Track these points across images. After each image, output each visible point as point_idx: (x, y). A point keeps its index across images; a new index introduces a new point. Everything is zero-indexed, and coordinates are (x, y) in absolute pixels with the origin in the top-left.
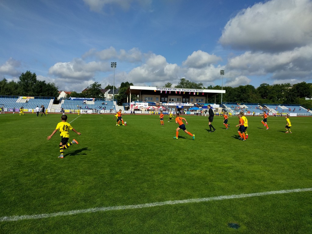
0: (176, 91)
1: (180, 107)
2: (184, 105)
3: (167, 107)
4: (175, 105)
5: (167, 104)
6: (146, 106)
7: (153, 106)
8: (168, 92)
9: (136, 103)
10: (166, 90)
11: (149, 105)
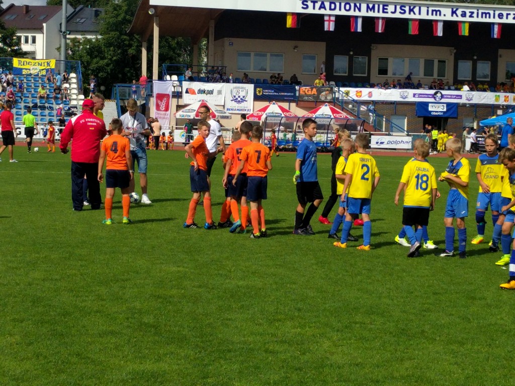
0: (412, 16)
1: (437, 109)
2: (463, 101)
3: (363, 108)
4: (411, 99)
5: (365, 94)
6: (243, 100)
7: (285, 105)
8: (369, 22)
9: (186, 85)
10: (357, 13)
11: (257, 98)
